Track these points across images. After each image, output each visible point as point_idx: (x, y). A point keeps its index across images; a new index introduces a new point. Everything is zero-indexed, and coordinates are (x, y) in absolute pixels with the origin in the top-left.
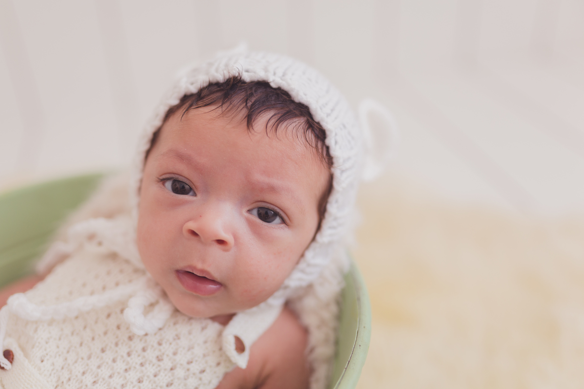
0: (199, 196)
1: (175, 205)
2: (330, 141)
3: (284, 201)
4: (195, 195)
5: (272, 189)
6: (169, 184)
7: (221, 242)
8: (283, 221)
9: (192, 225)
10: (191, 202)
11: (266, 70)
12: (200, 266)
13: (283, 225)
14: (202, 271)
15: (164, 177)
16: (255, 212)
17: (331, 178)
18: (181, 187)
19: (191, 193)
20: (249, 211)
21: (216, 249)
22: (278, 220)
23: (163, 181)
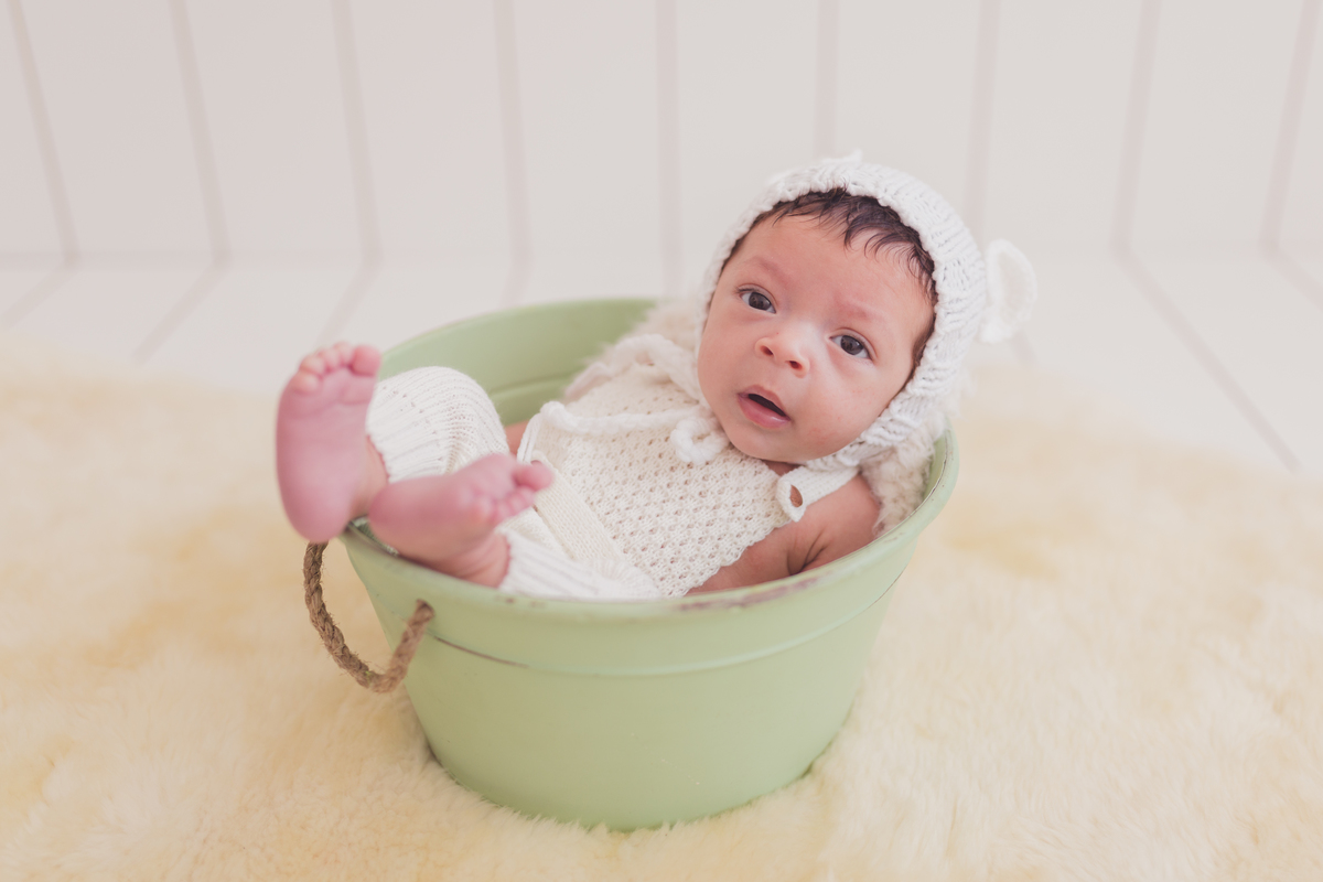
0: (779, 314)
1: (751, 320)
2: (938, 275)
3: (873, 332)
4: (775, 312)
5: (863, 315)
6: (746, 297)
7: (795, 365)
8: (869, 356)
9: (767, 342)
10: (769, 319)
11: (877, 186)
12: (767, 387)
13: (868, 361)
14: (770, 393)
15: (744, 287)
16: (839, 340)
17: (934, 318)
18: (759, 301)
19: (770, 309)
20: (831, 338)
21: (789, 372)
22: (863, 353)
23: (741, 292)
